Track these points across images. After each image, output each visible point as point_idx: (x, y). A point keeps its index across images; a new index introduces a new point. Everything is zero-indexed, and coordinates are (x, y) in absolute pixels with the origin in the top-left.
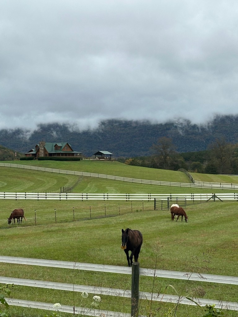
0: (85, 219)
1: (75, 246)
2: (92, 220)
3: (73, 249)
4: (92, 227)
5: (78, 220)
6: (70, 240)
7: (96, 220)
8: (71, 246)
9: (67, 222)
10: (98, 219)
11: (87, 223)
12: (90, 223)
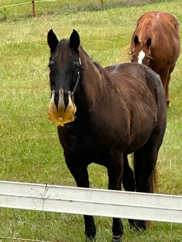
0: (79, 9)
1: (30, 115)
2: (105, 12)
3: (24, 128)
4: (106, 38)
5: (50, 13)
6: (14, 92)
7: (123, 10)
8: (14, 118)
9: (5, 19)
10: (133, 8)
11: (85, 23)
12: (98, 24)
